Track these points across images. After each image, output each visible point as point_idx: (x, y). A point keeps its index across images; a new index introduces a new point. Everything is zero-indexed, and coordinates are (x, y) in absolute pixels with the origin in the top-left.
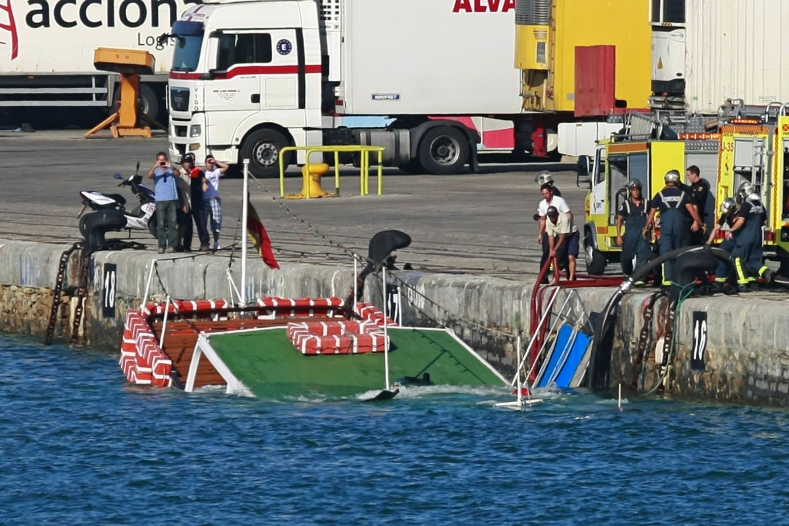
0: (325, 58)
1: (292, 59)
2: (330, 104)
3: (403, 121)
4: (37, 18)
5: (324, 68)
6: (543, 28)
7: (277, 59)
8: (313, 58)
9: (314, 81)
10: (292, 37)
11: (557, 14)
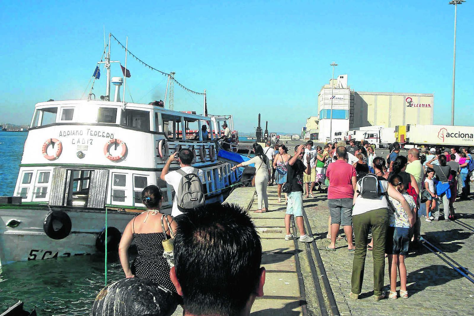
4: (448, 136)
5: (380, 138)
6: (398, 133)
7: (374, 137)
9: (378, 139)
10: (376, 135)
11: (399, 131)
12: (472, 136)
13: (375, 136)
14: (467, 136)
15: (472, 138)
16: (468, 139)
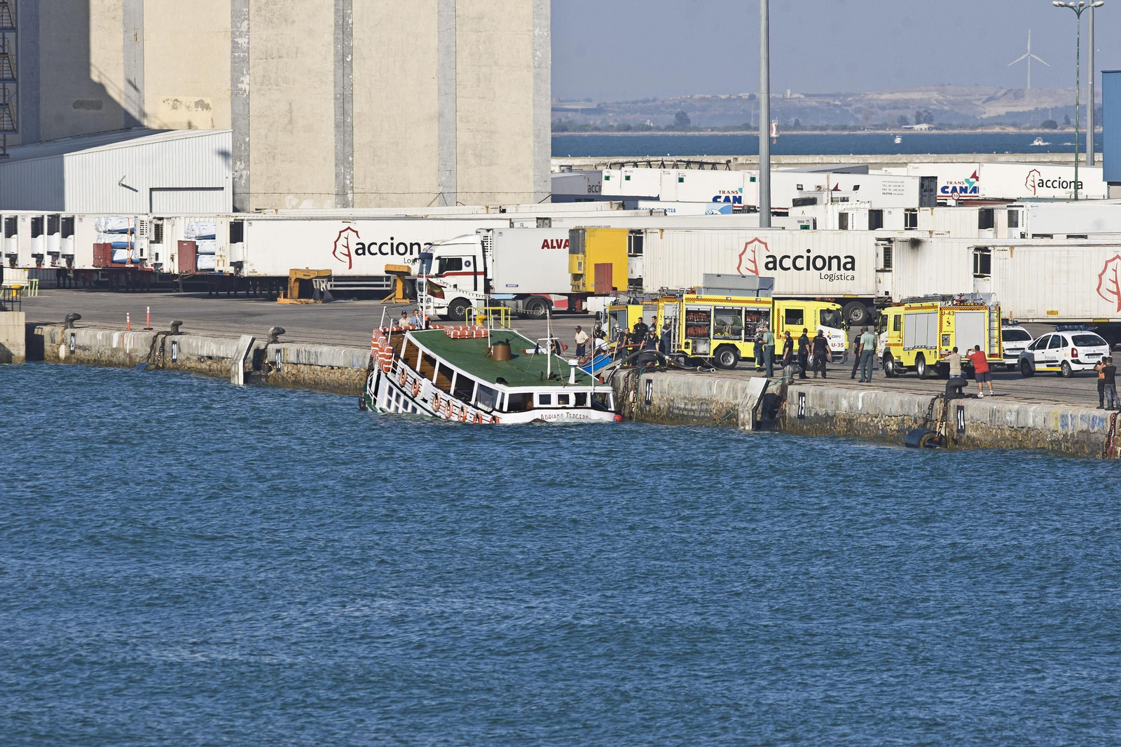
0: (486, 269)
1: (471, 269)
2: (488, 288)
3: (520, 296)
5: (485, 273)
6: (581, 256)
7: (465, 269)
8: (480, 268)
9: (481, 279)
10: (471, 260)
11: (587, 249)
12: (853, 262)
13: (468, 264)
14: (835, 262)
15: (853, 268)
16: (838, 273)
